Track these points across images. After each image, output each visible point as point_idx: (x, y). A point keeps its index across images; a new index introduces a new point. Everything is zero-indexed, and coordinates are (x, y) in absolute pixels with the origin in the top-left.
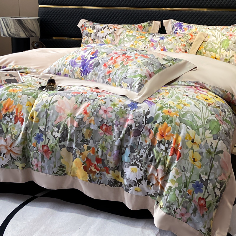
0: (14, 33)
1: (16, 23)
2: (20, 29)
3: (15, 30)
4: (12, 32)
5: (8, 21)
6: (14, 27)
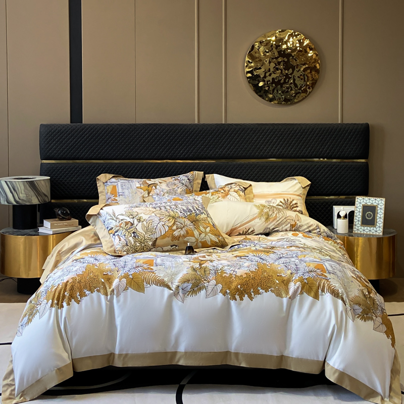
0: (24, 199)
1: (27, 186)
2: (32, 193)
3: (25, 195)
4: (22, 198)
5: (16, 185)
6: (24, 191)
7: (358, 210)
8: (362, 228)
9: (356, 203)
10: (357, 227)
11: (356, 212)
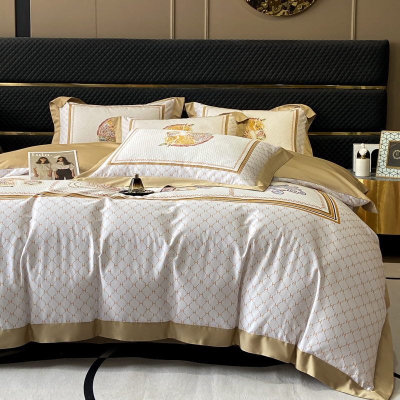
7: (383, 147)
8: (388, 170)
9: (382, 139)
10: (381, 169)
11: (381, 150)
